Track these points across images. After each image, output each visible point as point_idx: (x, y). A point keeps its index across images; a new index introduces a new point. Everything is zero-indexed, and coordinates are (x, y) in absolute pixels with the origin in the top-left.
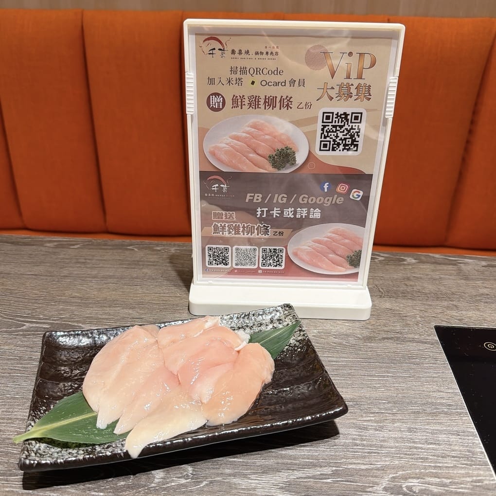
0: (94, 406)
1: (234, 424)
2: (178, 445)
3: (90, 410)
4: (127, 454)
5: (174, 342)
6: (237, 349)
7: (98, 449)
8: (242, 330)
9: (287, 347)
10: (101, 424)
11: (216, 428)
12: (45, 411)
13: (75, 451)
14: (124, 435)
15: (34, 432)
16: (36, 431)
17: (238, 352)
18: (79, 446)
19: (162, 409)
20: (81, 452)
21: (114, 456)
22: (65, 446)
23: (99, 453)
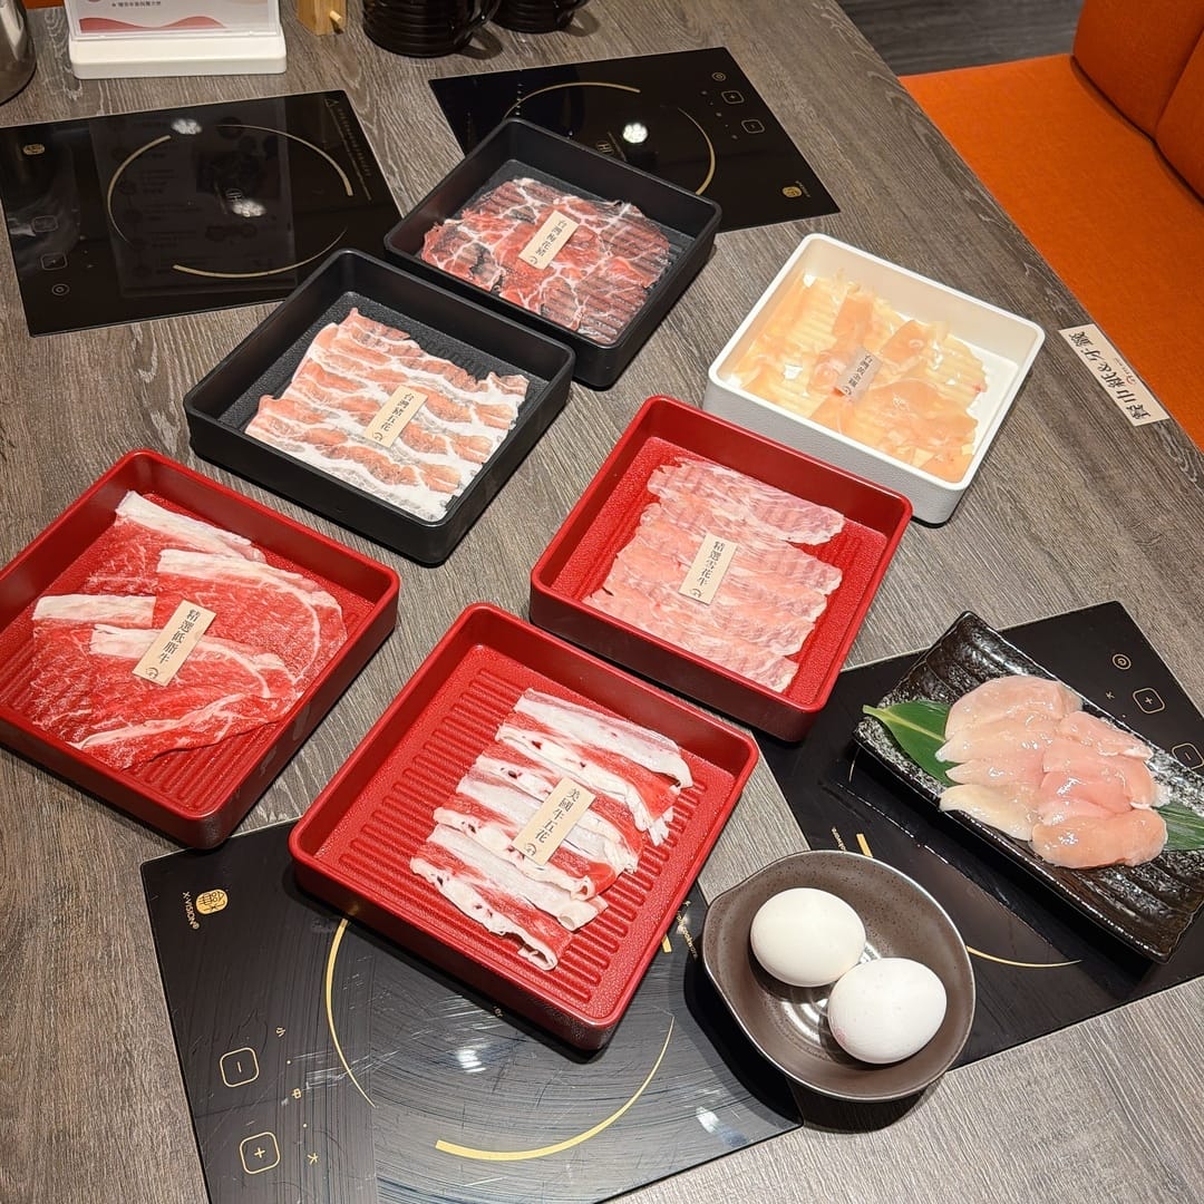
0: (947, 734)
1: (1049, 866)
2: (983, 835)
3: (942, 734)
4: (938, 800)
5: (1075, 739)
6: (1134, 805)
7: (921, 774)
8: (1170, 789)
9: (1195, 853)
10: (941, 755)
11: (1031, 854)
12: (906, 697)
13: (901, 758)
14: (951, 783)
15: (884, 714)
16: (887, 715)
17: (1133, 808)
18: (907, 757)
19: (1001, 792)
20: (906, 764)
21: (926, 792)
22: (898, 747)
23: (919, 778)
